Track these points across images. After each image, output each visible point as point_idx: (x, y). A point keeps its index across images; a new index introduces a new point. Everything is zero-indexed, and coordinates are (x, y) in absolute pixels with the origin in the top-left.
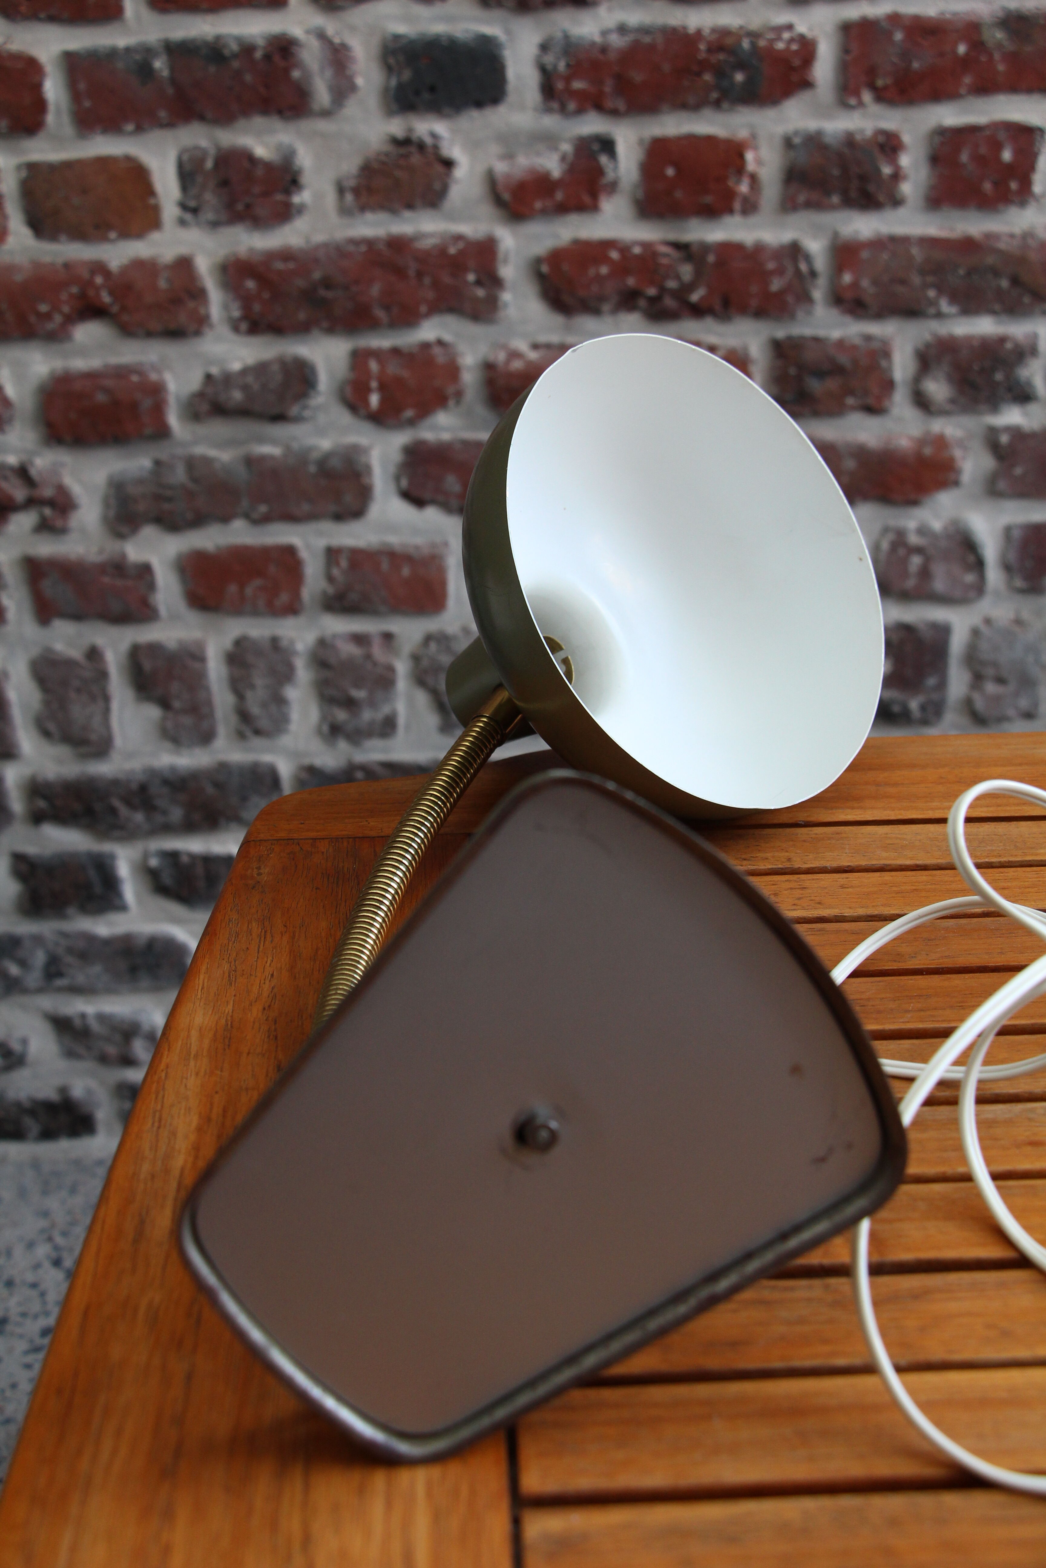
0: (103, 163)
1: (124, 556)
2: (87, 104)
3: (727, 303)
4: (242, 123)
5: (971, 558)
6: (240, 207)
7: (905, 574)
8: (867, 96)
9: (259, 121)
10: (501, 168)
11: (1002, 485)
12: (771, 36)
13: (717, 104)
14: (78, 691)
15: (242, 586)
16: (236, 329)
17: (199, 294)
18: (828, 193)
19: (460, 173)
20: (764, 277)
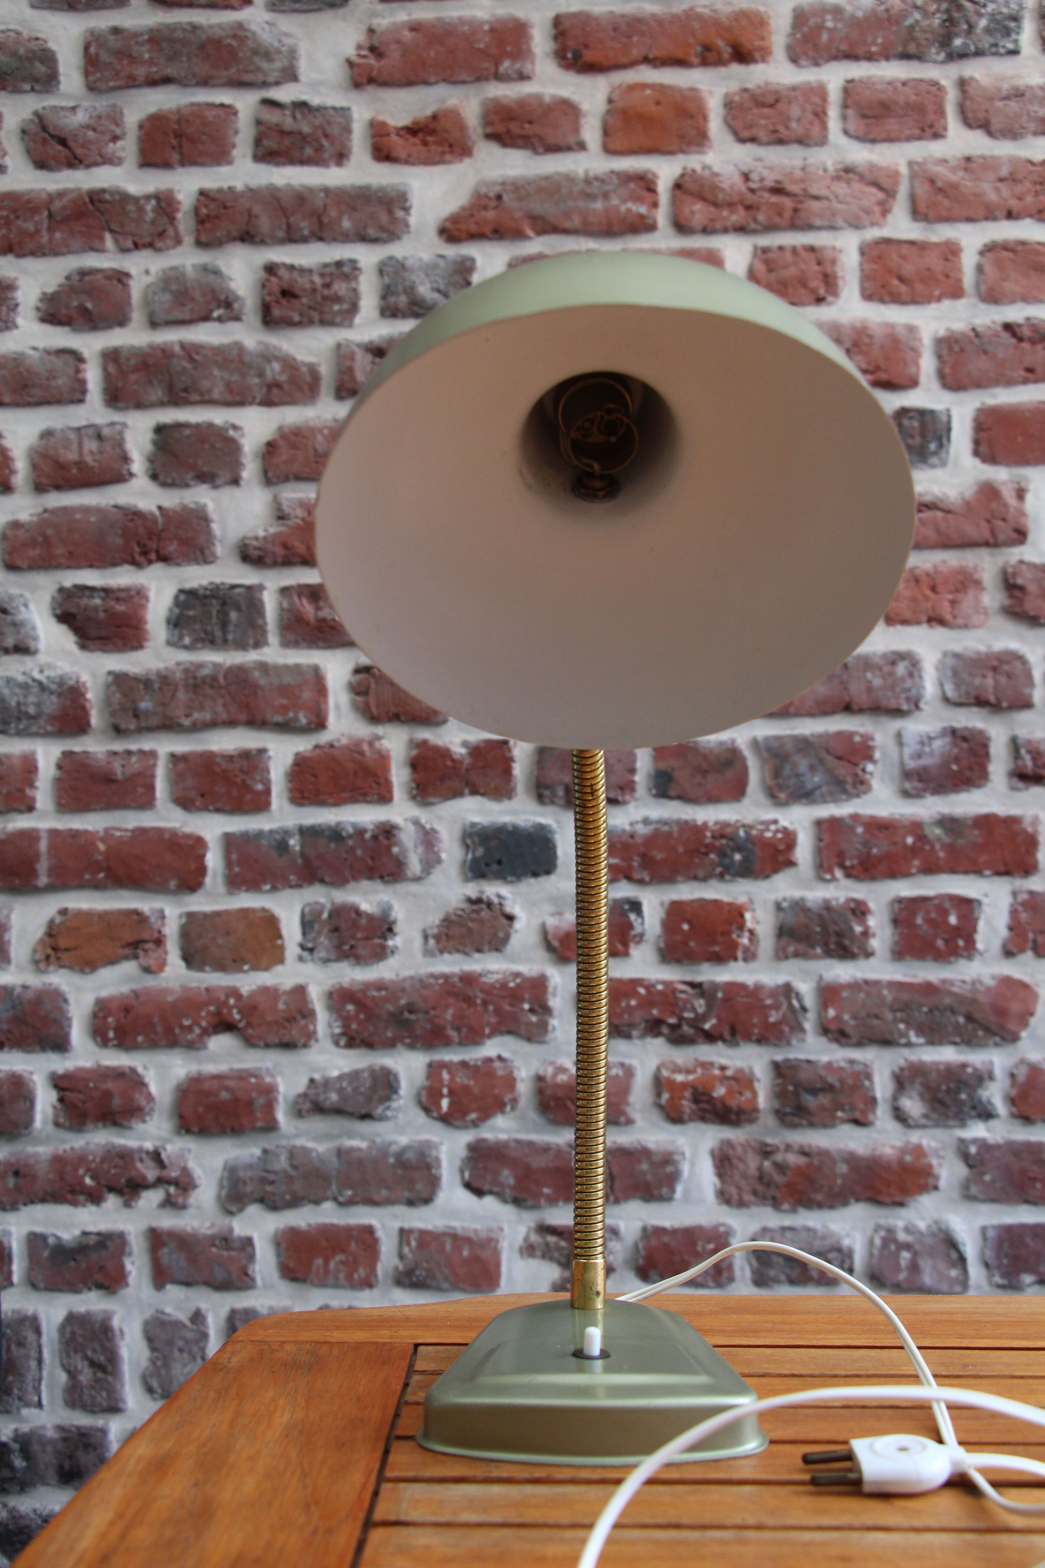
0: (244, 912)
1: (231, 1230)
2: (237, 869)
3: (734, 1032)
4: (352, 885)
5: (954, 1255)
6: (346, 947)
7: (897, 1268)
8: (838, 873)
9: (365, 884)
10: (552, 922)
11: (974, 1190)
12: (761, 827)
13: (721, 877)
14: (181, 1350)
15: (327, 1261)
16: (337, 1044)
17: (309, 1014)
18: (813, 947)
19: (518, 925)
20: (764, 1010)
